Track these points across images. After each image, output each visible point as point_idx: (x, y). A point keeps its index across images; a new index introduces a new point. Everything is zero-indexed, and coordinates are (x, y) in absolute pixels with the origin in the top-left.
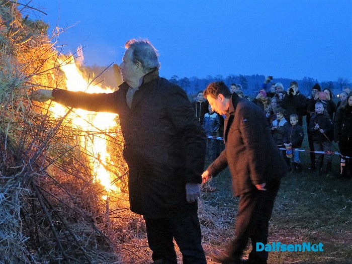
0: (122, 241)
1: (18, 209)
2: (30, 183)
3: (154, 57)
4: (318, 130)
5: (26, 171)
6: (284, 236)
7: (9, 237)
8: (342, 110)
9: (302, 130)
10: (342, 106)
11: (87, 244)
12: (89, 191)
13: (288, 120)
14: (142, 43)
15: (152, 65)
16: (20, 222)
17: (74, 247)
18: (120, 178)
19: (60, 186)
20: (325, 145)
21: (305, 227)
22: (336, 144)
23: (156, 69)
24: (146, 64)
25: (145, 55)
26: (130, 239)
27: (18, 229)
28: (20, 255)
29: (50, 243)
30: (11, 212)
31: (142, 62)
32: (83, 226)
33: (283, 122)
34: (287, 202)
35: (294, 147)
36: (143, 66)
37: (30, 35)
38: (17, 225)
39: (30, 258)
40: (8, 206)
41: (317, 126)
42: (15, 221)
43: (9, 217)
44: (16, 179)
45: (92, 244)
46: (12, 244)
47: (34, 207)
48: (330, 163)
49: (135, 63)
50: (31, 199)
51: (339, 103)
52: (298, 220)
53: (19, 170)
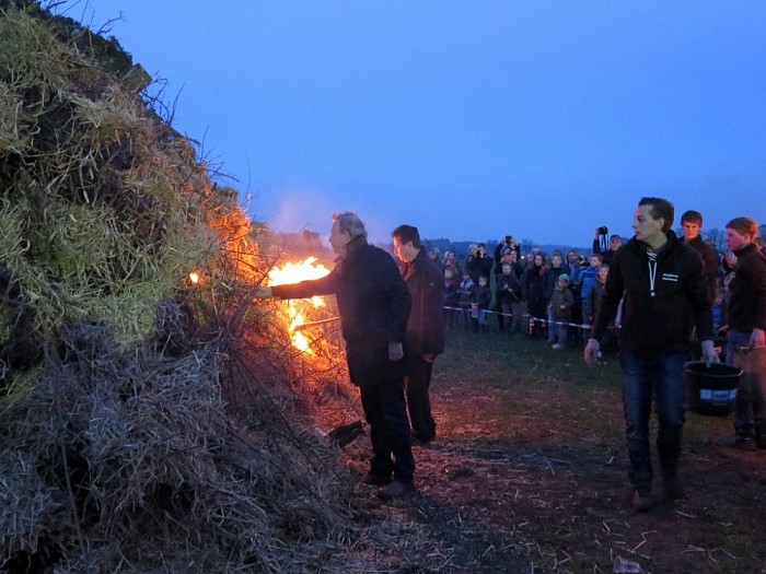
0: (319, 404)
1: (216, 374)
2: (227, 347)
3: (360, 225)
4: (507, 290)
5: (222, 336)
6: (477, 396)
7: (208, 403)
8: (530, 271)
9: (490, 292)
10: (530, 267)
11: (284, 407)
12: (285, 355)
13: (476, 282)
14: (348, 214)
15: (359, 232)
16: (218, 387)
17: (271, 411)
18: (314, 342)
19: (256, 351)
20: (514, 305)
21: (498, 387)
22: (524, 304)
23: (363, 236)
24: (352, 232)
25: (351, 224)
26: (326, 401)
27: (217, 395)
28: (218, 420)
29: (248, 408)
30: (210, 378)
31: (349, 231)
32: (281, 390)
33: (470, 283)
34: (478, 362)
35: (481, 307)
36: (350, 235)
37: (222, 202)
38: (216, 390)
39: (229, 423)
40: (206, 372)
41: (506, 286)
42: (214, 386)
43: (208, 383)
44: (213, 344)
45: (289, 408)
46: (210, 410)
47: (231, 373)
48: (518, 323)
49: (342, 232)
50: (228, 365)
51: (527, 263)
52: (490, 380)
53: (217, 335)
